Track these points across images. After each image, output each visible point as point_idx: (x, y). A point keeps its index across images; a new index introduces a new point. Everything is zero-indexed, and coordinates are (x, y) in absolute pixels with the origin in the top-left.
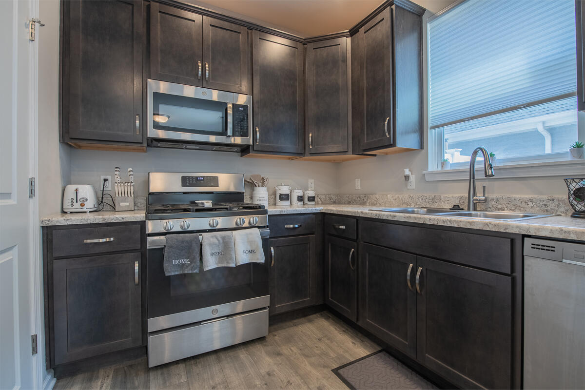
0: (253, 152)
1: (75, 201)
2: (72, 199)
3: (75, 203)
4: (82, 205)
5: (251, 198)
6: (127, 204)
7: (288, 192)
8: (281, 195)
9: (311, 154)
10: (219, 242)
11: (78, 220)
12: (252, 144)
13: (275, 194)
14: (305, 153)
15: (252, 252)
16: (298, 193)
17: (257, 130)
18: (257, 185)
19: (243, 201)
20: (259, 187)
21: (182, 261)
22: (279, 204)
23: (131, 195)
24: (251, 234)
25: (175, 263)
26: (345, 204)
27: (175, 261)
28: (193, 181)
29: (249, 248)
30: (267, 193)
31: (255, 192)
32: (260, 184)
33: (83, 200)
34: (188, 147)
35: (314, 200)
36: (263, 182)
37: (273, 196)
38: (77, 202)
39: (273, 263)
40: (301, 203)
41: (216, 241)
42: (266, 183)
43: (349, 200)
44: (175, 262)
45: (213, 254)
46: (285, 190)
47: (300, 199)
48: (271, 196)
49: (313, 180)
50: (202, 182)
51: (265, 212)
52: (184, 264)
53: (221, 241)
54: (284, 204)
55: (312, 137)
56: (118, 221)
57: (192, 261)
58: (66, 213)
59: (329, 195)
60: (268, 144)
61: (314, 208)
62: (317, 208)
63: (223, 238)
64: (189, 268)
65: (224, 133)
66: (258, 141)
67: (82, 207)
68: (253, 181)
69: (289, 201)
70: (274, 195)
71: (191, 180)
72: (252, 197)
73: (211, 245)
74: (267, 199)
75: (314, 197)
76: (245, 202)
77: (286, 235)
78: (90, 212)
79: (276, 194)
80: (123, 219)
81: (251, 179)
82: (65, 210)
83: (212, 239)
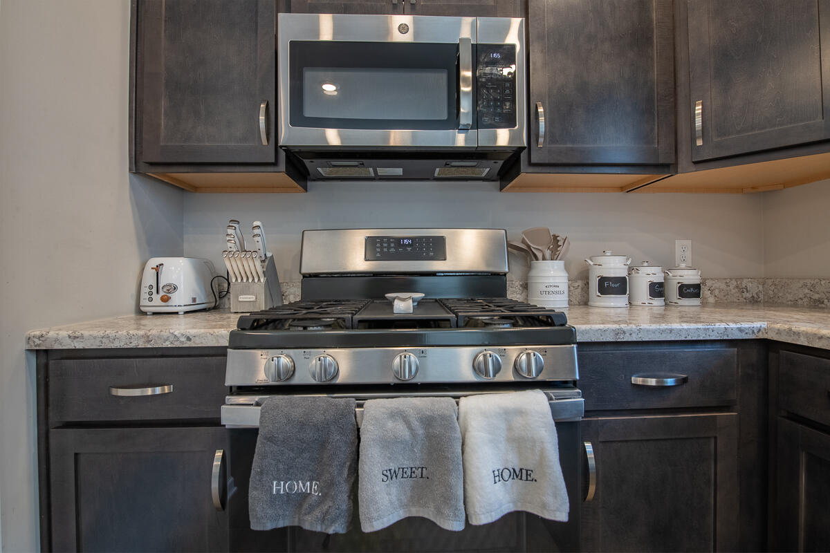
0: (531, 169)
1: (154, 290)
2: (151, 287)
3: (154, 296)
4: (165, 299)
5: (525, 287)
6: (252, 298)
7: (622, 273)
8: (602, 280)
9: (696, 163)
10: (414, 434)
11: (95, 338)
12: (526, 145)
13: (584, 276)
14: (676, 164)
15: (522, 475)
16: (649, 275)
17: (541, 110)
18: (539, 255)
19: (505, 296)
20: (544, 259)
21: (299, 486)
22: (598, 304)
23: (259, 280)
24: (520, 412)
25: (278, 491)
26: (795, 305)
27: (278, 485)
28: (389, 247)
29: (514, 463)
30: (565, 274)
31: (533, 273)
32: (548, 253)
33: (169, 288)
34: (382, 171)
35: (697, 295)
36: (555, 246)
37: (580, 283)
38: (158, 292)
39: (592, 489)
40: (658, 302)
41: (401, 430)
42: (562, 250)
43: (816, 296)
44: (279, 487)
45: (391, 475)
46: (614, 266)
47: (657, 290)
48: (576, 281)
49: (688, 243)
50: (409, 249)
51: (568, 336)
52: (305, 496)
53: (421, 432)
54: (612, 304)
55: (703, 113)
56: (177, 344)
57: (327, 490)
58: (145, 314)
59: (736, 280)
60: (569, 145)
61: (732, 325)
62: (745, 325)
63: (428, 421)
64: (318, 513)
65: (452, 121)
66: (541, 140)
67: (163, 304)
68: (529, 247)
69: (627, 296)
70: (581, 279)
71: (385, 245)
72: (527, 284)
73: (387, 443)
74: (566, 292)
75: (697, 287)
76: (509, 297)
77: (637, 405)
78: (186, 313)
79: (587, 278)
80: (189, 339)
81: (523, 242)
82: (142, 309)
83: (390, 424)
